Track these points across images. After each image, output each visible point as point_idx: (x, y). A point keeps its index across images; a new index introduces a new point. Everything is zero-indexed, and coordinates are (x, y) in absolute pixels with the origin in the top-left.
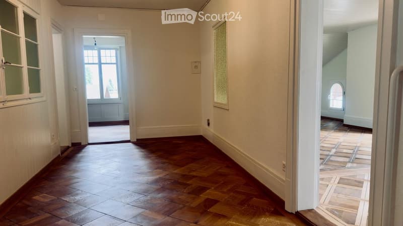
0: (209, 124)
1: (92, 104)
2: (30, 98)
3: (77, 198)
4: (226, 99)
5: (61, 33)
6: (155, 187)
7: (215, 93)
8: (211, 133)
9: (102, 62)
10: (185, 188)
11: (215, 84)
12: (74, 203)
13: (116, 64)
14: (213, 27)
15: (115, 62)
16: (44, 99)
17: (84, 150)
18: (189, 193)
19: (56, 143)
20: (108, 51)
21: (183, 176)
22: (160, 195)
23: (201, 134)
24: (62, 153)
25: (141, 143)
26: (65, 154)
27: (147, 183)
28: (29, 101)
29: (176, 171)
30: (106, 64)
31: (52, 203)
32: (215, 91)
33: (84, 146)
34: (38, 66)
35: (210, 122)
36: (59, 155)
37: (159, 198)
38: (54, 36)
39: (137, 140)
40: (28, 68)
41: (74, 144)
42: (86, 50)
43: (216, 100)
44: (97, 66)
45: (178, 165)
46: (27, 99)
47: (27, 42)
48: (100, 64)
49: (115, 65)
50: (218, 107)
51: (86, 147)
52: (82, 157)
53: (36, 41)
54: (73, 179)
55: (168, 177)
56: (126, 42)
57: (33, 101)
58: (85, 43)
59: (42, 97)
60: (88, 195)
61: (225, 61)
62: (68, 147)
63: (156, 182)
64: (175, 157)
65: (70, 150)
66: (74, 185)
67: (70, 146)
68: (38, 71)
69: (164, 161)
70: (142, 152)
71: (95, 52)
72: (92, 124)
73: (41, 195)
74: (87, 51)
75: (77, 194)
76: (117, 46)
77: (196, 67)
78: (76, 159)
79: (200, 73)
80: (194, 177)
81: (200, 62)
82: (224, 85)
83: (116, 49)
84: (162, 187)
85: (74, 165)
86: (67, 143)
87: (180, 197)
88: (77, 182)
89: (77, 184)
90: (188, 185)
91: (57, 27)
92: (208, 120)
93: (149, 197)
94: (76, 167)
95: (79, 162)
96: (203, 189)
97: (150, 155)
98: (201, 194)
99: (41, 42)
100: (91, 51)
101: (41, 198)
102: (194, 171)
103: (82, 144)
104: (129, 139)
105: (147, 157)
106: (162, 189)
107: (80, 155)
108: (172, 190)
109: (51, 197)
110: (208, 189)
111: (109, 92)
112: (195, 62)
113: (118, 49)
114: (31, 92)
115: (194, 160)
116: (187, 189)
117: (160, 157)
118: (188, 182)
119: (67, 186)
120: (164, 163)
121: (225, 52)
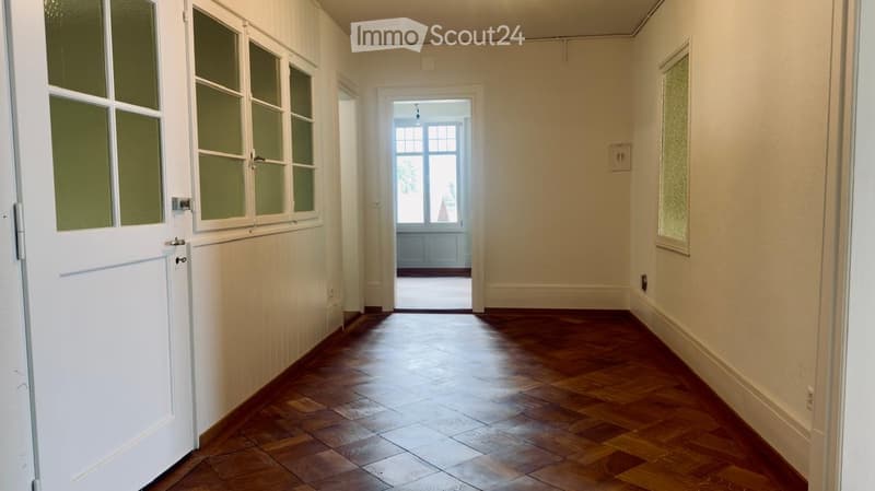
0: (644, 286)
1: (406, 233)
2: (295, 222)
3: (362, 412)
4: (684, 230)
5: (353, 98)
6: (508, 410)
7: (661, 218)
8: (649, 306)
9: (431, 150)
10: (572, 423)
11: (661, 196)
12: (355, 420)
13: (457, 153)
14: (661, 68)
15: (454, 149)
16: (320, 221)
17: (385, 322)
18: (580, 434)
19: (335, 305)
20: (442, 129)
21: (573, 397)
22: (517, 429)
23: (629, 308)
24: (347, 323)
25: (495, 318)
26: (352, 327)
27: (494, 401)
28: (294, 226)
29: (555, 384)
30: (438, 153)
31: (316, 416)
32: (661, 211)
33: (388, 314)
34: (311, 163)
35: (649, 281)
36: (341, 328)
37: (513, 436)
38: (341, 103)
39: (486, 309)
40: (294, 167)
41: (369, 310)
42: (400, 126)
43: (661, 231)
44: (421, 158)
45: (563, 371)
46: (289, 222)
47: (293, 118)
48: (426, 154)
49: (454, 157)
50: (667, 248)
51: (389, 318)
52: (380, 334)
53: (310, 117)
54: (359, 376)
55: (537, 394)
56: (473, 111)
57: (300, 225)
58: (397, 115)
59: (317, 218)
60: (381, 409)
61: (683, 143)
62: (358, 315)
63: (512, 400)
64: (559, 354)
65: (361, 320)
66: (359, 387)
67: (362, 311)
68: (311, 171)
69: (535, 358)
70: (492, 335)
71: (419, 131)
72: (404, 273)
73: (303, 400)
74: (402, 129)
75: (362, 406)
76: (461, 119)
77: (621, 156)
78: (369, 338)
79: (630, 170)
80: (597, 401)
81: (630, 145)
82: (679, 199)
83: (458, 124)
84: (522, 414)
85: (364, 349)
86: (356, 306)
87: (557, 440)
88: (366, 383)
89: (366, 385)
90: (581, 417)
91: (347, 87)
92: (644, 277)
93: (492, 430)
94: (367, 353)
95: (373, 343)
96: (613, 430)
97: (508, 344)
98: (605, 440)
99: (318, 118)
100: (411, 129)
101: (301, 404)
102: (597, 387)
103: (384, 310)
104: (470, 307)
105: (502, 347)
106: (522, 418)
107: (377, 331)
108: (542, 421)
109: (317, 406)
110: (627, 431)
111: (448, 208)
112: (620, 145)
113: (461, 124)
114: (297, 209)
115: (601, 364)
116: (574, 425)
117: (527, 349)
118: (581, 411)
119: (346, 387)
120: (533, 363)
121: (685, 121)
